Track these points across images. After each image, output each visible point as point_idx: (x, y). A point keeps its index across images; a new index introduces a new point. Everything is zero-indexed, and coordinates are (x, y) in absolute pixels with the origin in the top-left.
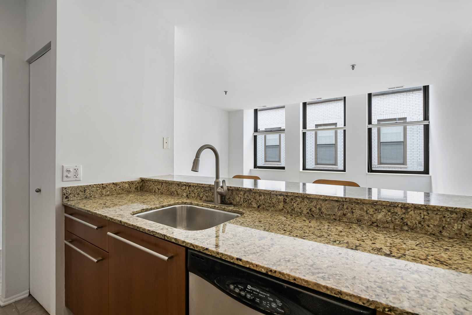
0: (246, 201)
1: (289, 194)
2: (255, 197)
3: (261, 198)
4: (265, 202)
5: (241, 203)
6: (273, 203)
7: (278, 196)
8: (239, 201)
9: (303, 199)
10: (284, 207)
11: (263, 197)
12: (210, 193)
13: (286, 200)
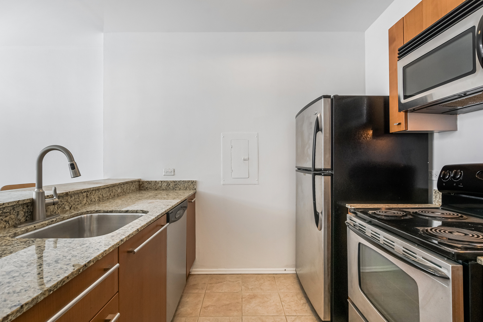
0: (60, 207)
1: (89, 190)
2: (67, 200)
3: (72, 199)
4: (75, 202)
5: (56, 211)
6: (80, 200)
7: (83, 193)
8: (53, 210)
9: (96, 191)
10: (86, 201)
11: (73, 198)
12: (13, 214)
13: (88, 195)
